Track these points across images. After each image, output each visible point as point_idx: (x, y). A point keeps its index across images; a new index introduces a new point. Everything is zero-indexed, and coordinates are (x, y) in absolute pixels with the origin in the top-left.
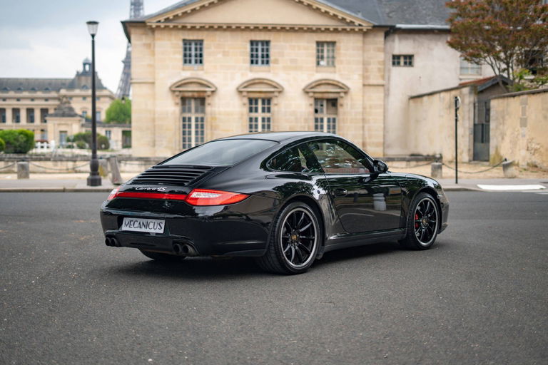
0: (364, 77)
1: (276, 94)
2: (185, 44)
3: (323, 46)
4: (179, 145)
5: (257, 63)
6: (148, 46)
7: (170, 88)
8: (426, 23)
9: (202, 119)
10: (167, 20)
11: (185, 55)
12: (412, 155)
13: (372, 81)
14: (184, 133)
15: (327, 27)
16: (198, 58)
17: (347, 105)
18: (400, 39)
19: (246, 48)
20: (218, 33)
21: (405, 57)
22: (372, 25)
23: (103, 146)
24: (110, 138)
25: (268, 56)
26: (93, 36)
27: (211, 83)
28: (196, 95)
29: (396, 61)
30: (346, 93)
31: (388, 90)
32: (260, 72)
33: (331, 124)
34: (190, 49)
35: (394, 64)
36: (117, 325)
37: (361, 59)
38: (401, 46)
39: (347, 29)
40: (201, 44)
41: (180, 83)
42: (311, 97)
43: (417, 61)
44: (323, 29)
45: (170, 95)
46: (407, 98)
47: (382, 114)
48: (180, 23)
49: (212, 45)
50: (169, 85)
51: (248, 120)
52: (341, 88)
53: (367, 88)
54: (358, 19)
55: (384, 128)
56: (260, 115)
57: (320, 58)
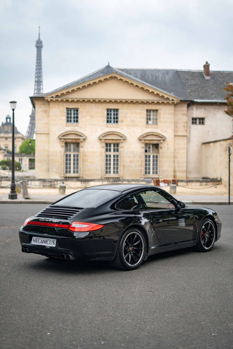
0: (175, 131)
1: (122, 141)
2: (68, 111)
3: (150, 112)
4: (64, 171)
5: (111, 122)
6: (46, 112)
7: (58, 137)
8: (212, 99)
9: (78, 156)
10: (57, 96)
11: (68, 117)
12: (204, 178)
13: (180, 133)
14: (66, 164)
15: (153, 101)
16: (76, 119)
17: (165, 147)
18: (197, 108)
19: (104, 113)
20: (87, 104)
21: (200, 119)
22: (180, 100)
23: (17, 168)
24: (22, 163)
25: (117, 118)
26: (13, 110)
27: (83, 134)
28: (74, 141)
29: (194, 121)
30: (164, 140)
31: (189, 138)
32: (112, 128)
33: (155, 159)
34: (71, 114)
35: (193, 123)
36: (29, 308)
37: (173, 120)
38: (197, 112)
39: (165, 102)
40: (77, 111)
41: (64, 134)
42: (143, 143)
43: (207, 121)
44: (150, 102)
45: (58, 141)
46: (201, 144)
47: (186, 153)
48: (65, 98)
49: (84, 111)
50: (58, 135)
51: (105, 156)
52: (161, 137)
53: (177, 137)
54: (171, 96)
55: (187, 161)
56: (112, 153)
57: (148, 119)
